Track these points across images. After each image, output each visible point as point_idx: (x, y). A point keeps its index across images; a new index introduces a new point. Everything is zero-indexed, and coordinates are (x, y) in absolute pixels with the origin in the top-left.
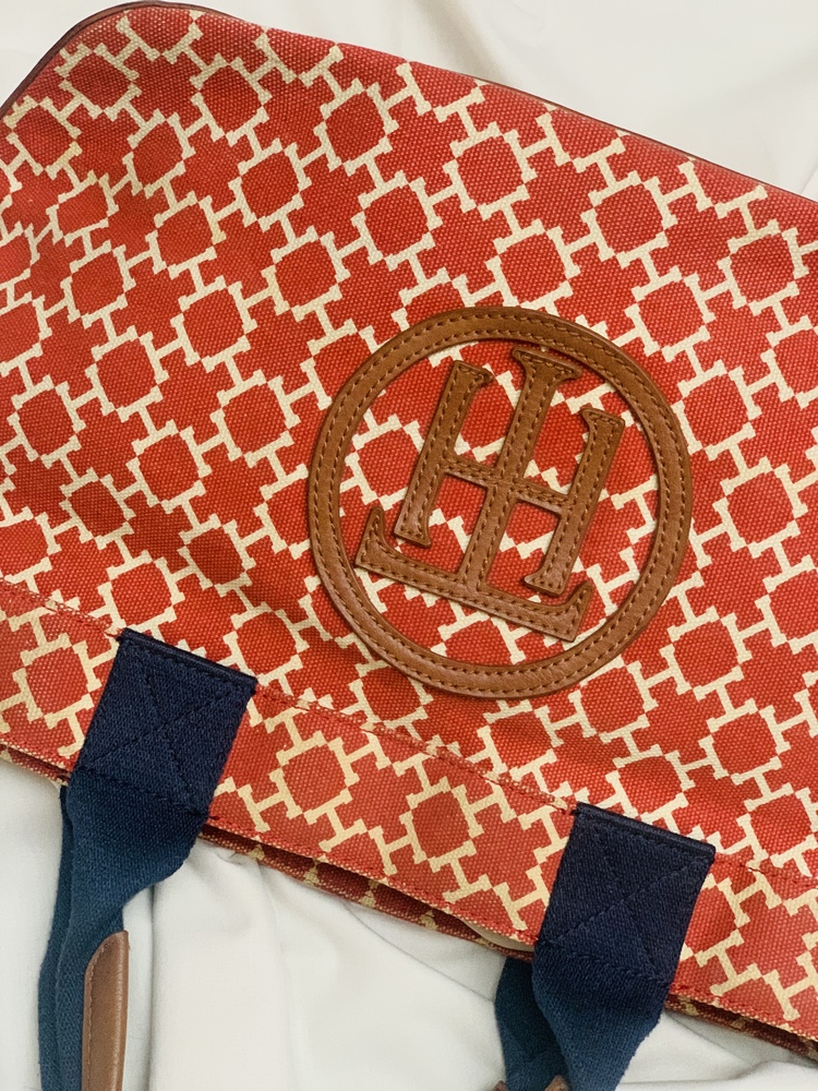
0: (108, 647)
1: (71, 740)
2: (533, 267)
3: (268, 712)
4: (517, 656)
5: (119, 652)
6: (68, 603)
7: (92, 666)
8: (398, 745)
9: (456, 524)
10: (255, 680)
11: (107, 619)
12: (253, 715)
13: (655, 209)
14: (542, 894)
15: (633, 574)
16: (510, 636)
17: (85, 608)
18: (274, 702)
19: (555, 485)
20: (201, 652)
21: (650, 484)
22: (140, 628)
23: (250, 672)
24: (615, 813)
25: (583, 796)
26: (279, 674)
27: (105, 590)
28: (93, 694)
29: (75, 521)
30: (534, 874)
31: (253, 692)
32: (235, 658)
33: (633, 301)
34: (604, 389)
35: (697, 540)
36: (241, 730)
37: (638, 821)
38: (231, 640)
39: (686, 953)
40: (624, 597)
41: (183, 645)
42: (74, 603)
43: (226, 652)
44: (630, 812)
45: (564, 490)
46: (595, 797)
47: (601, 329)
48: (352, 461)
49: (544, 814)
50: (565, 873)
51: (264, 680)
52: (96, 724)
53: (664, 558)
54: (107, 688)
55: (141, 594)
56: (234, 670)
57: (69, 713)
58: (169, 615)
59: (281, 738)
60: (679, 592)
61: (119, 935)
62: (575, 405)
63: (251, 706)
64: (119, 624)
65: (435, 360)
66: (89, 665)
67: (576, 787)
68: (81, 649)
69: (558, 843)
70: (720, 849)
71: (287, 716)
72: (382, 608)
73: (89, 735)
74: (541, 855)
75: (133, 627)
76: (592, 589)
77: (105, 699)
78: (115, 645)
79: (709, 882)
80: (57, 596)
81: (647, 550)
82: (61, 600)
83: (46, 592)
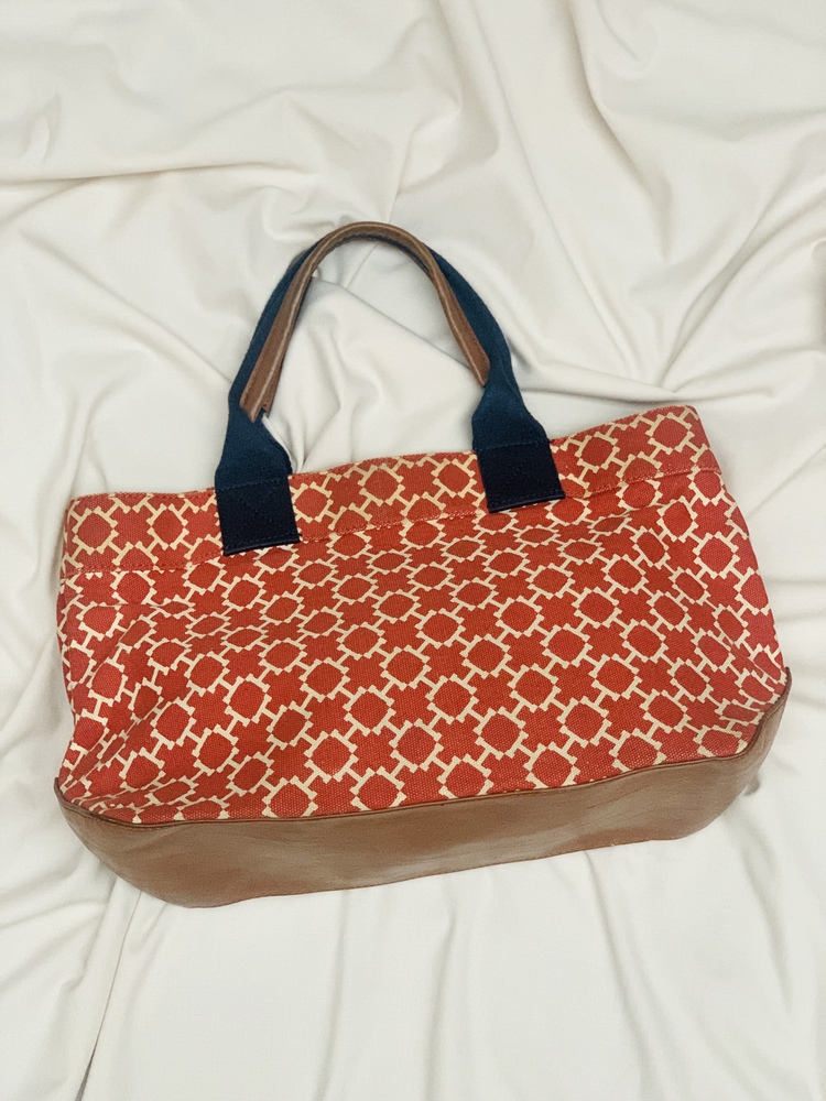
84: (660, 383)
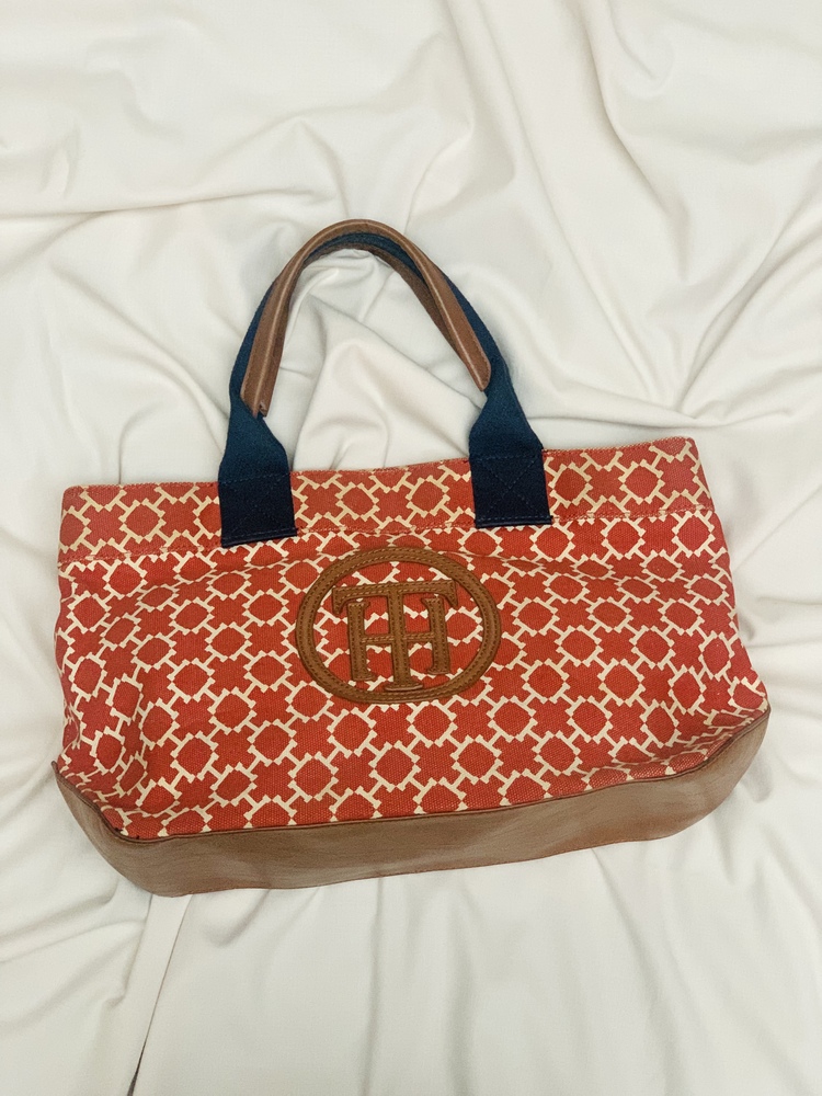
0: (555, 512)
1: (550, 465)
2: (431, 722)
3: (464, 516)
4: (356, 575)
5: (549, 512)
6: (583, 521)
7: (557, 500)
8: (394, 528)
9: (414, 615)
10: (477, 528)
11: (562, 524)
12: (470, 512)
13: (383, 776)
14: (296, 493)
15: (317, 627)
16: (363, 580)
17: (576, 523)
18: (463, 521)
19: (374, 647)
20: (510, 529)
21: (327, 664)
22: (546, 527)
23: (481, 530)
24: (276, 539)
25: (296, 540)
26: (467, 535)
27: (570, 535)
28: (551, 490)
29: (602, 562)
30: (303, 498)
31: (475, 521)
32: (492, 534)
33: (374, 729)
34: (371, 689)
35: (292, 650)
36: (473, 503)
37: (264, 541)
38: (498, 540)
39: (217, 501)
40: (316, 617)
41: (520, 528)
42: (581, 522)
43: (497, 534)
44: (270, 543)
45: (368, 647)
46: (290, 541)
47: (384, 708)
48: (478, 620)
49: (311, 523)
50: (289, 505)
51: (473, 530)
52: (543, 478)
53: (306, 638)
54: (546, 496)
55: (553, 542)
56: (490, 528)
57: (557, 475)
58: (534, 538)
59: (452, 506)
60: (291, 628)
61: (483, 387)
62: (381, 679)
63: (473, 515)
64: (556, 525)
65: (460, 671)
66: (560, 500)
67: (301, 542)
68: (567, 504)
69: (298, 515)
70: (220, 549)
71: (454, 517)
72: (432, 570)
73: (543, 473)
74: (304, 507)
75: (549, 526)
76: (334, 613)
77: (544, 490)
78: (552, 513)
79: (219, 533)
80: (591, 521)
81: (315, 637)
82: (588, 520)
83: (598, 521)
84: (678, 408)
